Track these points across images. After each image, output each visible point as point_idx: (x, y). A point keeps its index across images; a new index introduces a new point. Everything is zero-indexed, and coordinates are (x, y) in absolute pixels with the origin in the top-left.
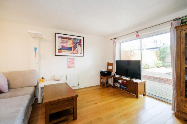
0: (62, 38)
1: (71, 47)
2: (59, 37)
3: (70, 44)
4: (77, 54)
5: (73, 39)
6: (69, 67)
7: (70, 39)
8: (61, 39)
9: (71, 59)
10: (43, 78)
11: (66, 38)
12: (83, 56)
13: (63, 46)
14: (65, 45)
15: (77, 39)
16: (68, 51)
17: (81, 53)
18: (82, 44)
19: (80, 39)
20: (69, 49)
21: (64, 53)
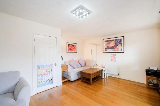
0: (107, 41)
1: (113, 46)
2: (105, 41)
3: (112, 44)
4: (118, 51)
5: (114, 40)
6: (111, 60)
7: (112, 41)
8: (106, 42)
9: (113, 55)
10: (97, 65)
11: (109, 41)
12: (124, 52)
13: (107, 47)
14: (109, 45)
15: (118, 39)
16: (111, 49)
17: (121, 50)
18: (122, 42)
19: (121, 39)
20: (112, 48)
21: (108, 51)
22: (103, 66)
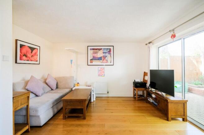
0: (93, 49)
1: (101, 57)
2: (91, 49)
3: (100, 54)
4: (107, 63)
5: (103, 49)
6: (99, 75)
7: (100, 49)
8: (92, 51)
9: (101, 68)
10: (78, 83)
11: (97, 49)
12: (113, 65)
13: (94, 57)
14: (95, 55)
15: (107, 49)
16: (98, 61)
17: (111, 62)
18: (112, 53)
19: (110, 49)
20: (100, 59)
21: (95, 62)
22: (88, 84)
